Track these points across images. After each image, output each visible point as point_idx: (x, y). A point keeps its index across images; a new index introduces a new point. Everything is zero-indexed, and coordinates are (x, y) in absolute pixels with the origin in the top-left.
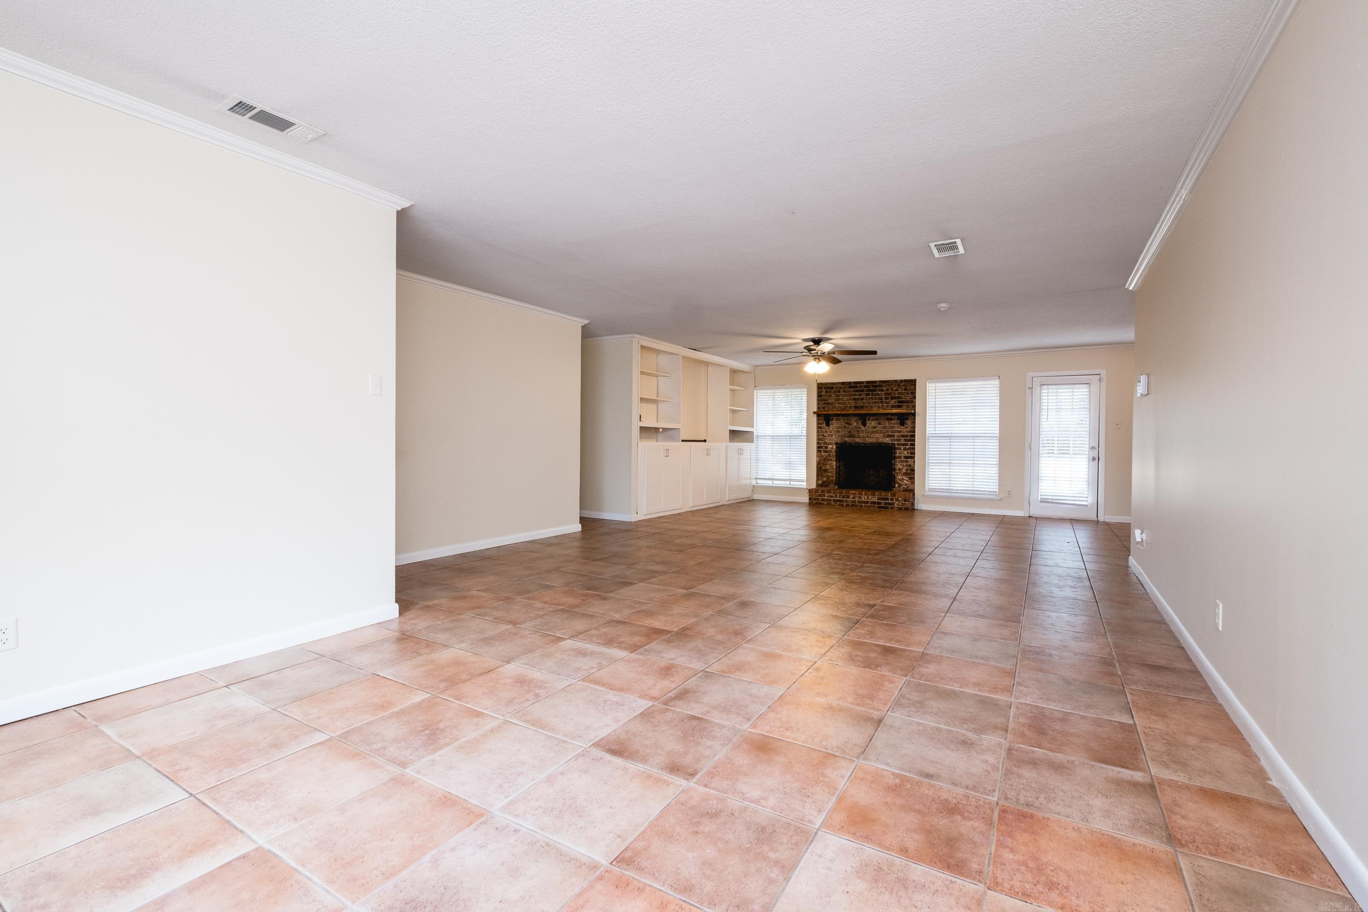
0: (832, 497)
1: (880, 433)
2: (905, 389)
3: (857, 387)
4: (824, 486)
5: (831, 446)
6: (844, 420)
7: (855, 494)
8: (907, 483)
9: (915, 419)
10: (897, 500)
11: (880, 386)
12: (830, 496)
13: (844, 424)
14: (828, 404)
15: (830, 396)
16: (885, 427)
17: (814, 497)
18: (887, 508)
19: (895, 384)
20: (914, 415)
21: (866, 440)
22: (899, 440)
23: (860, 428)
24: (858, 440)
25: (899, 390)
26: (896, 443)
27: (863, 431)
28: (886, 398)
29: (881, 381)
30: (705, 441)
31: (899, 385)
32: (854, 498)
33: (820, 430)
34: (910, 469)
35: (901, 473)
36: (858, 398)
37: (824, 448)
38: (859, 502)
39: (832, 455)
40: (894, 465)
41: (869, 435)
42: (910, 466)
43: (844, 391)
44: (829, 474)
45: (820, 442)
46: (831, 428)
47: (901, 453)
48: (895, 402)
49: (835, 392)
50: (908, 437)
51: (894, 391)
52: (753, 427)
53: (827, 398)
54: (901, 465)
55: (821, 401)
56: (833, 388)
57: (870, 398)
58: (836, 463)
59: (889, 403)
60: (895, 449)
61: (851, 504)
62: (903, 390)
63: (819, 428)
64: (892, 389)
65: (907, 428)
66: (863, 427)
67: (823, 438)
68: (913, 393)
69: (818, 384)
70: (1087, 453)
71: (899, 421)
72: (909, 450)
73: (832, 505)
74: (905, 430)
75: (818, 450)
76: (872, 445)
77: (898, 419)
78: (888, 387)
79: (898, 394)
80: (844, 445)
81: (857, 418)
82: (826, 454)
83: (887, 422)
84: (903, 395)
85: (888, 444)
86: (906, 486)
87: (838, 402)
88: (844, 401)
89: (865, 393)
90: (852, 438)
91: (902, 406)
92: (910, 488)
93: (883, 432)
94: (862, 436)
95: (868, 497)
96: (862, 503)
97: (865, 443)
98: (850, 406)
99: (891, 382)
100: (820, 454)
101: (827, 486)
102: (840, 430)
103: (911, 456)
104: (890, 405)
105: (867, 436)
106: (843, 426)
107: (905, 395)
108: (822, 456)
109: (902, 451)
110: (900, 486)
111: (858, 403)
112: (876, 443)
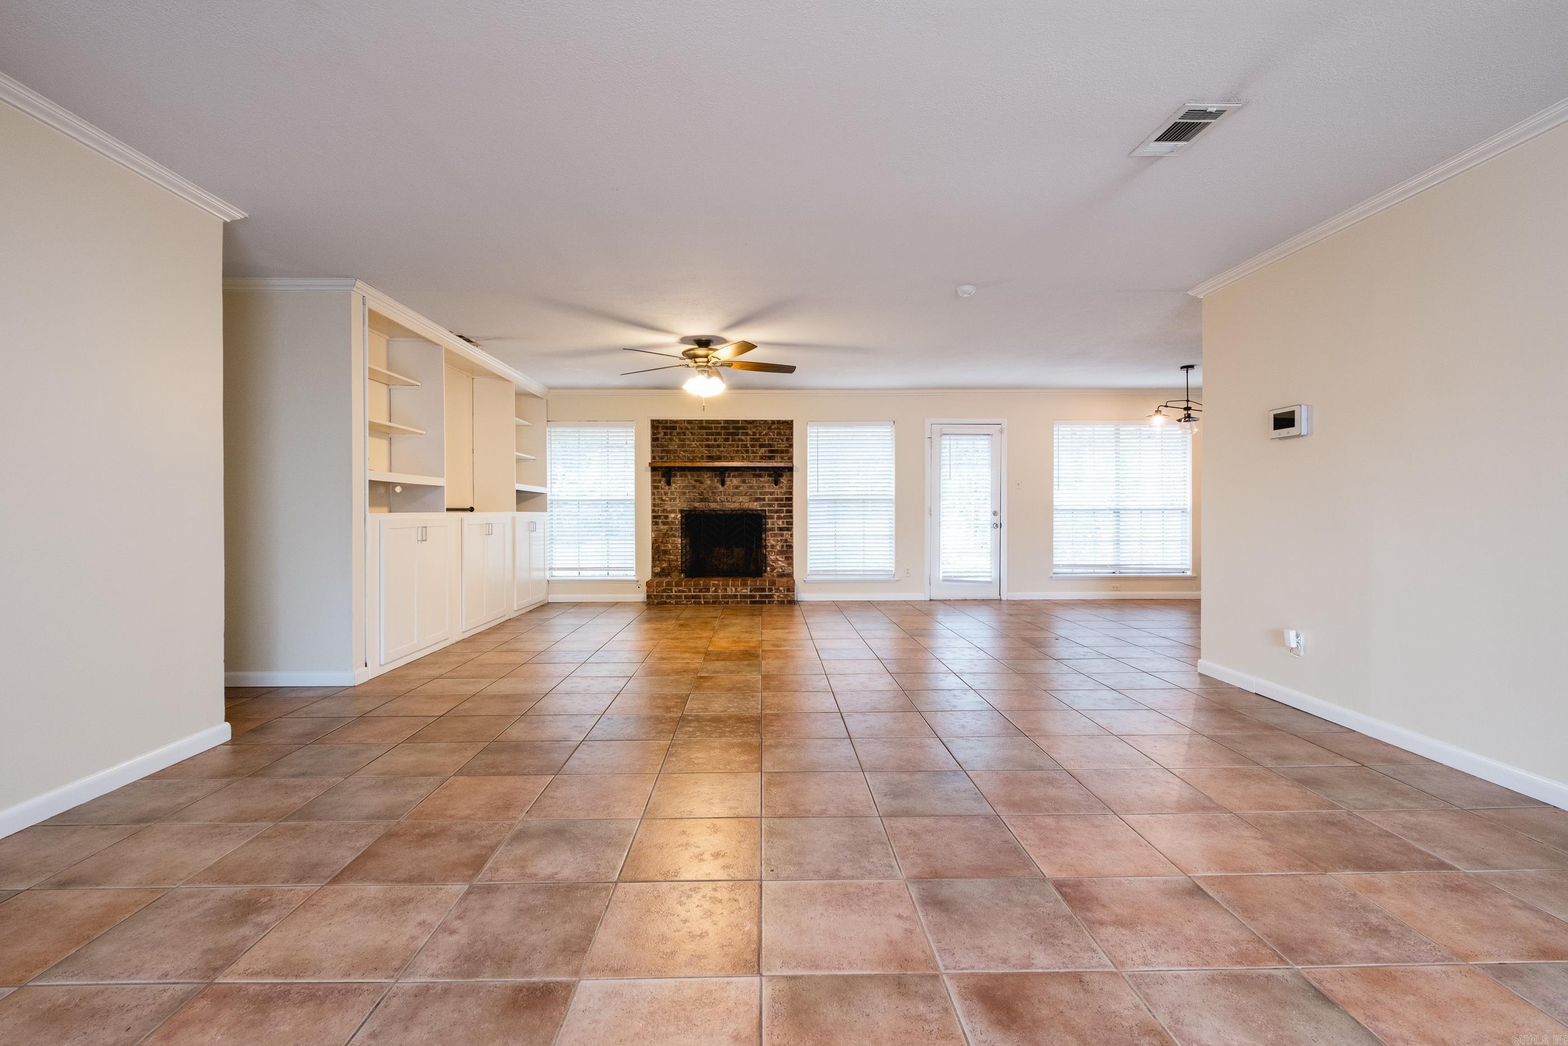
0: (683, 592)
1: (745, 495)
2: (779, 434)
3: (711, 428)
4: (663, 576)
5: (673, 515)
6: (692, 476)
7: (719, 585)
8: (783, 564)
9: (792, 476)
10: (778, 590)
11: (744, 428)
12: (680, 591)
13: (692, 482)
14: (668, 451)
16: (751, 487)
17: (655, 594)
18: (764, 603)
19: (765, 427)
20: (791, 469)
21: (725, 505)
22: (770, 505)
23: (716, 488)
24: (713, 506)
25: (770, 435)
26: (767, 509)
27: (721, 492)
28: (753, 446)
29: (746, 421)
30: (472, 509)
31: (770, 428)
32: (716, 591)
33: (655, 491)
34: (787, 546)
35: (775, 551)
36: (713, 445)
37: (662, 517)
38: (724, 597)
39: (676, 529)
40: (765, 540)
41: (729, 498)
42: (786, 541)
43: (691, 433)
44: (672, 557)
45: (657, 509)
46: (673, 488)
47: (774, 523)
48: (765, 451)
50: (782, 501)
51: (764, 435)
52: (545, 486)
53: (666, 443)
54: (774, 540)
55: (658, 447)
56: (674, 428)
57: (730, 445)
58: (682, 540)
59: (757, 453)
60: (765, 517)
61: (711, 600)
62: (776, 435)
63: (655, 487)
64: (760, 434)
65: (781, 488)
66: (720, 486)
67: (661, 504)
68: (790, 440)
69: (653, 421)
70: (989, 518)
71: (771, 479)
72: (784, 519)
73: (684, 604)
74: (779, 492)
75: (653, 522)
76: (734, 512)
77: (770, 476)
78: (754, 430)
79: (768, 440)
80: (693, 513)
81: (711, 473)
82: (666, 527)
83: (754, 479)
84: (776, 441)
85: (757, 510)
86: (781, 569)
87: (683, 449)
88: (692, 448)
89: (723, 438)
90: (705, 502)
91: (774, 457)
92: (786, 572)
93: (748, 494)
94: (720, 500)
95: (737, 589)
96: (728, 598)
97: (724, 510)
98: (702, 456)
99: (760, 423)
100: (657, 527)
101: (671, 575)
102: (687, 491)
103: (787, 527)
104: (758, 455)
105: (727, 499)
106: (692, 486)
107: (779, 442)
108: (660, 530)
109: (775, 520)
110: (773, 570)
111: (713, 451)
112: (739, 510)
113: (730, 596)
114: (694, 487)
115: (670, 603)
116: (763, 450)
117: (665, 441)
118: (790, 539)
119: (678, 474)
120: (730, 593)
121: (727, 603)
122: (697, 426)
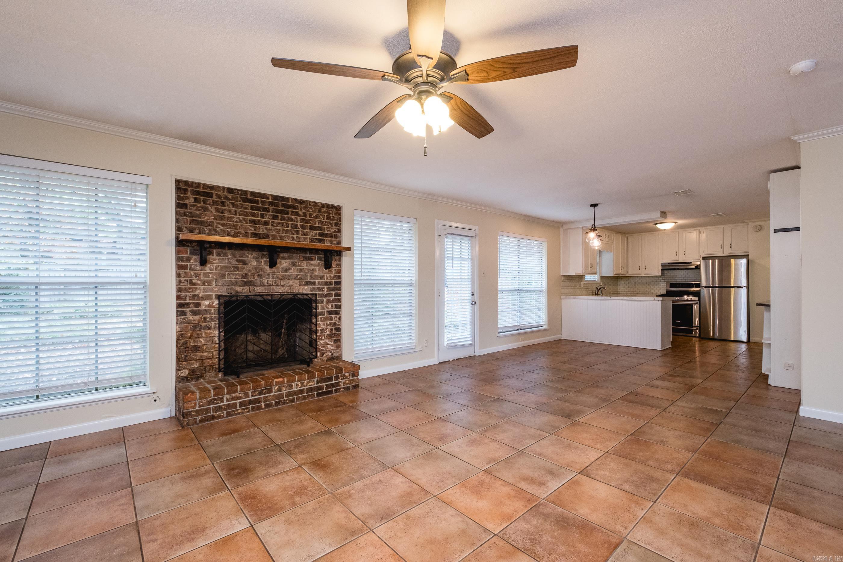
0: (238, 398)
1: (295, 279)
2: (328, 218)
3: (257, 202)
4: (192, 379)
5: (207, 302)
6: (234, 255)
7: (283, 382)
8: (332, 348)
9: (340, 260)
10: (344, 377)
11: (294, 207)
12: (233, 399)
13: (234, 262)
14: (202, 223)
15: (205, 209)
16: (301, 270)
17: (197, 408)
18: (330, 392)
19: (315, 208)
20: (340, 252)
21: (273, 289)
22: (320, 289)
23: (262, 270)
24: (259, 290)
25: (320, 218)
26: (317, 293)
27: (269, 275)
28: (303, 227)
29: (296, 200)
31: (320, 211)
32: (279, 390)
33: (182, 272)
35: (324, 336)
36: (259, 221)
37: (192, 305)
38: (288, 394)
39: (212, 319)
40: (316, 325)
41: (278, 281)
42: (335, 324)
43: (233, 204)
44: (205, 354)
45: (183, 294)
46: (208, 269)
47: (323, 307)
48: (315, 234)
49: (214, 203)
50: (331, 284)
51: (314, 217)
53: (198, 212)
54: (324, 325)
55: (185, 215)
56: (209, 195)
57: (279, 223)
58: (220, 333)
59: (307, 235)
60: (316, 301)
61: (274, 402)
62: (325, 218)
63: (180, 267)
64: (310, 215)
65: (331, 271)
66: (268, 268)
67: (190, 288)
68: (338, 224)
69: (179, 182)
70: (469, 298)
71: (321, 262)
72: (333, 302)
73: (238, 414)
74: (328, 275)
75: (177, 311)
76: (284, 297)
77: (320, 259)
78: (304, 211)
79: (318, 223)
80: (235, 298)
81: (257, 253)
82: (197, 317)
83: (305, 262)
84: (325, 225)
85: (307, 294)
86: (331, 352)
87: (222, 222)
88: (233, 222)
89: (271, 215)
90: (248, 286)
91: (324, 239)
92: (335, 355)
93: (299, 277)
94: (268, 283)
95: (303, 383)
96: (293, 395)
97: (272, 295)
98: (246, 233)
99: (310, 205)
100: (184, 319)
101: (204, 379)
102: (227, 273)
103: (336, 311)
104: (308, 237)
105: (275, 283)
106: (233, 267)
107: (328, 226)
108: (189, 322)
109: (325, 304)
110: (323, 355)
111: (259, 228)
112: (289, 294)
113: (296, 393)
114: (236, 268)
115: (220, 417)
116: (313, 232)
117: (196, 210)
118: (338, 322)
119: (215, 251)
120: (295, 389)
121: (293, 401)
122: (240, 197)
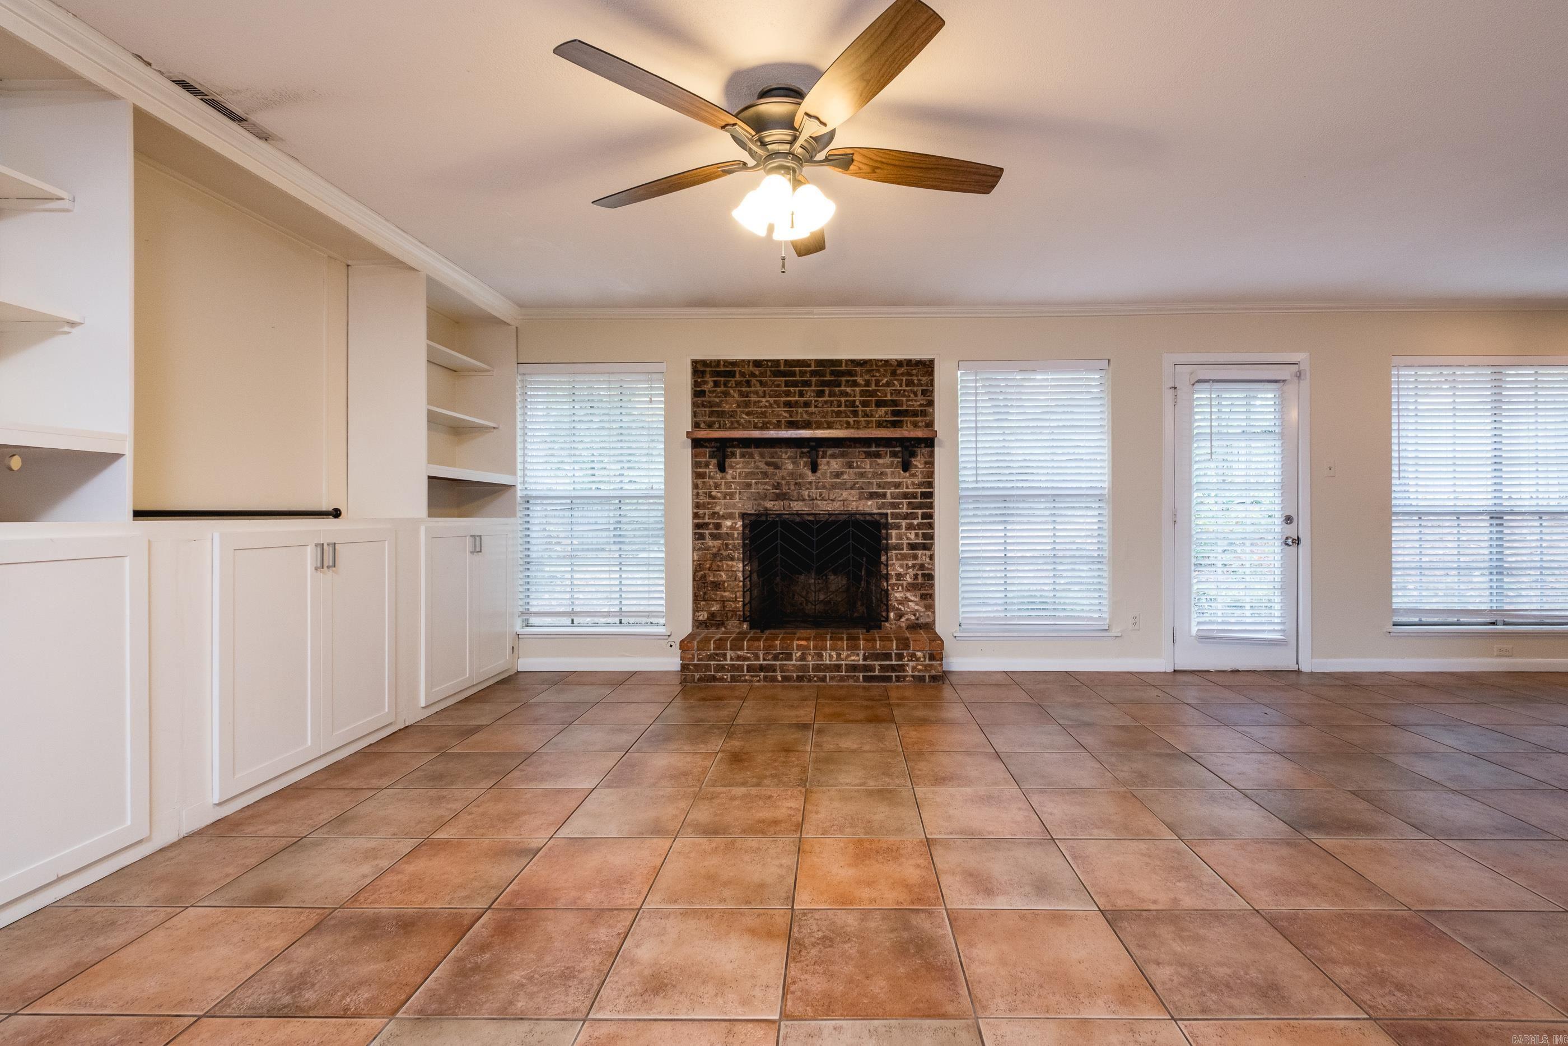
0: (745, 659)
1: (851, 488)
2: (911, 383)
3: (793, 374)
4: (712, 625)
5: (729, 523)
6: (762, 456)
7: (808, 648)
8: (917, 607)
9: (932, 455)
11: (849, 373)
12: (739, 658)
13: (762, 465)
14: (721, 414)
15: (726, 394)
16: (862, 475)
17: (696, 662)
18: (888, 679)
19: (886, 371)
20: (930, 443)
21: (818, 505)
22: (894, 506)
23: (801, 476)
24: (797, 506)
25: (894, 385)
26: (889, 511)
27: (810, 483)
28: (865, 404)
29: (853, 361)
30: (336, 513)
31: (894, 373)
32: (803, 658)
33: (699, 481)
34: (923, 575)
35: (903, 585)
36: (796, 402)
37: (711, 526)
38: (817, 668)
39: (734, 546)
40: (887, 565)
41: (825, 493)
42: (922, 567)
43: (761, 382)
44: (727, 594)
45: (701, 511)
46: (729, 477)
47: (901, 536)
48: (886, 413)
49: (738, 384)
50: (916, 498)
51: (883, 385)
52: (513, 472)
53: (717, 400)
54: (901, 566)
55: (703, 406)
56: (732, 374)
57: (826, 402)
58: (744, 566)
59: (872, 416)
60: (887, 526)
61: (795, 675)
62: (904, 384)
63: (698, 475)
64: (877, 383)
65: (914, 475)
66: (809, 473)
67: (709, 503)
68: (928, 392)
69: (695, 363)
70: (1278, 529)
71: (896, 460)
72: (919, 529)
73: (746, 681)
74: (909, 482)
75: (695, 534)
76: (833, 518)
77: (894, 455)
78: (867, 377)
79: (892, 394)
80: (763, 518)
81: (794, 449)
82: (718, 543)
83: (868, 461)
84: (904, 396)
85: (872, 514)
86: (915, 615)
87: (747, 410)
88: (761, 407)
89: (814, 390)
90: (782, 500)
91: (902, 421)
92: (922, 620)
93: (857, 486)
94: (809, 496)
95: (840, 654)
96: (824, 671)
97: (815, 515)
98: (778, 421)
99: (877, 366)
100: (702, 544)
101: (725, 627)
102: (753, 481)
103: (924, 544)
104: (874, 419)
105: (820, 496)
106: (761, 472)
107: (910, 396)
108: (708, 549)
109: (903, 530)
110: (901, 617)
111: (797, 413)
112: (841, 514)
113: (829, 668)
114: (765, 474)
115: (722, 679)
116: (882, 411)
117: (715, 397)
118: (929, 564)
119: (738, 451)
120: (828, 662)
121: (823, 679)
122: (770, 371)
